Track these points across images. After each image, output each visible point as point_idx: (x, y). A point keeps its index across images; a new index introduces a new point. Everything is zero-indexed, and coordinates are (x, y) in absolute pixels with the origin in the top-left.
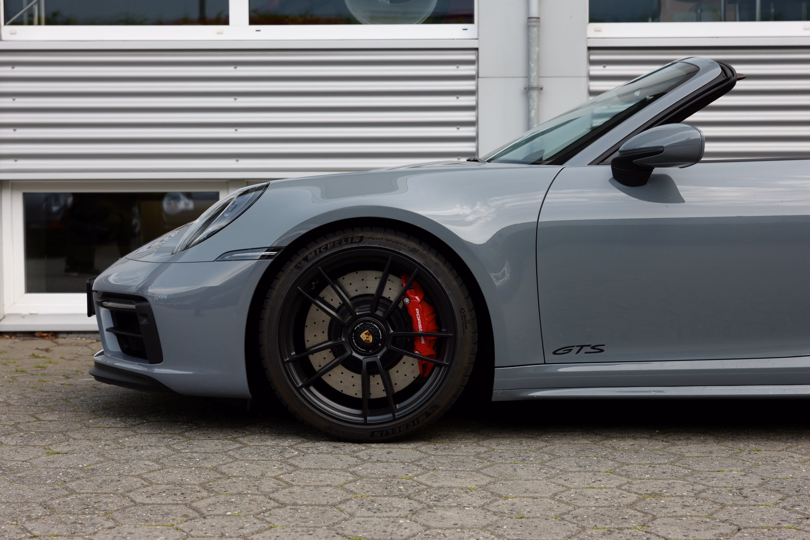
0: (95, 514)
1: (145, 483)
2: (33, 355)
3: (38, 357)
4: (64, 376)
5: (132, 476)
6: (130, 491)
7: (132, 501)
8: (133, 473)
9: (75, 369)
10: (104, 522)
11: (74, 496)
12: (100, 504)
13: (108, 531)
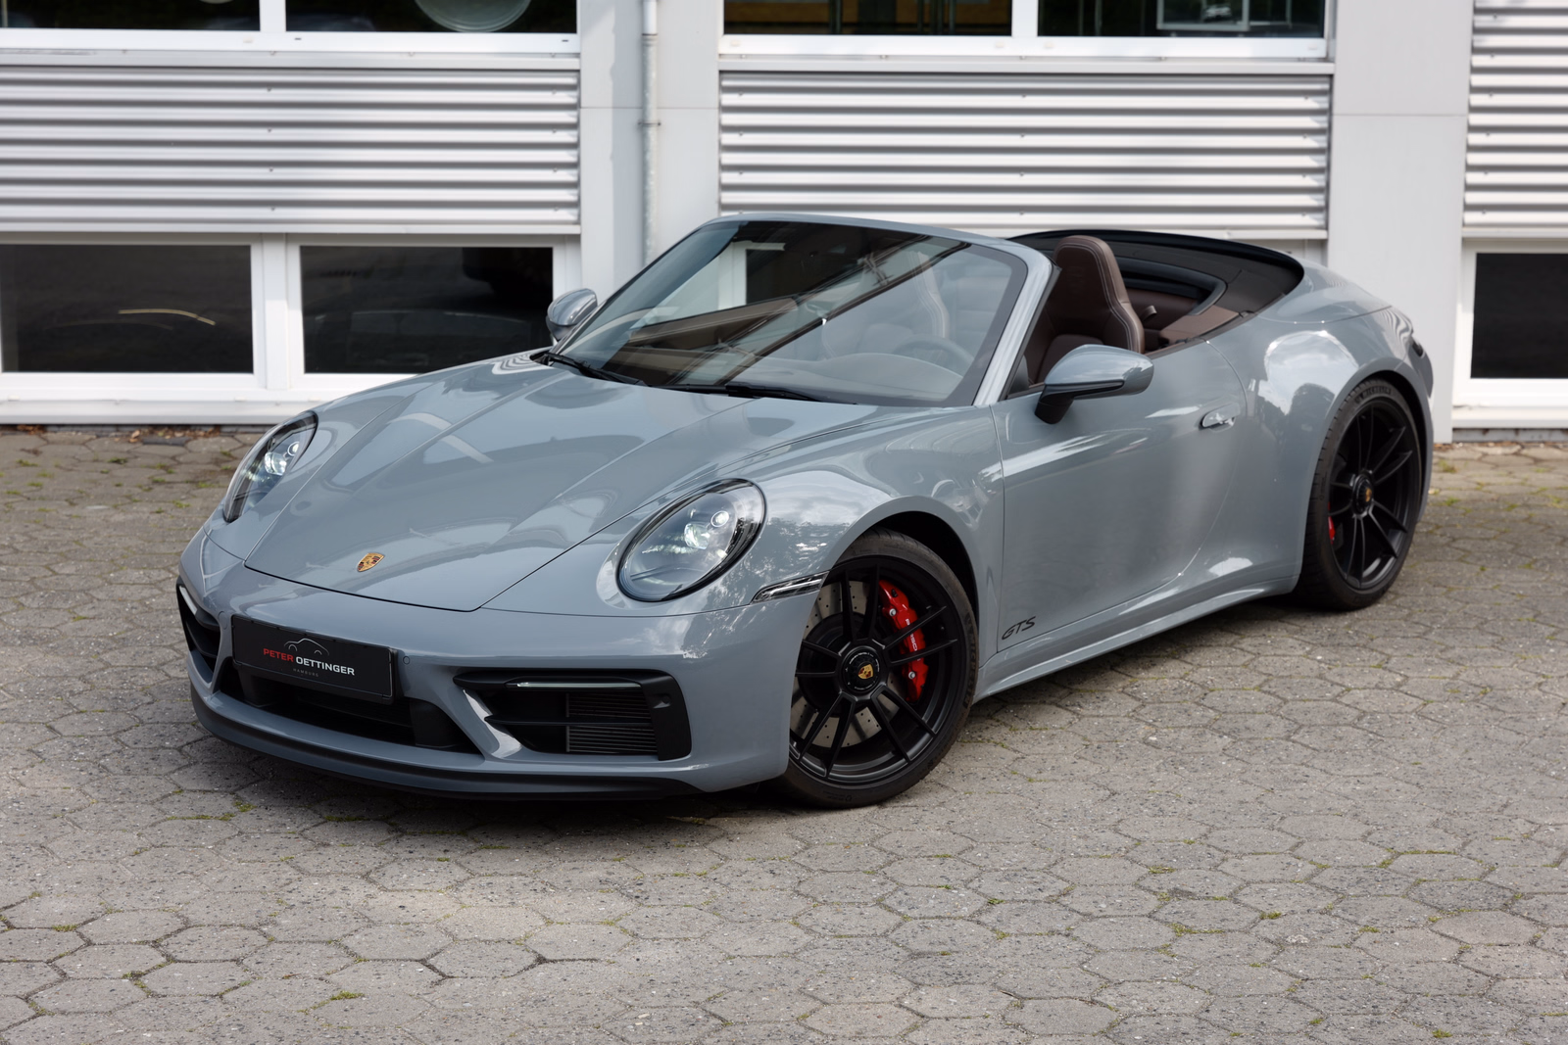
0: (132, 689)
1: (178, 656)
2: (21, 462)
3: (26, 465)
4: (66, 500)
5: (164, 646)
6: (164, 664)
7: (167, 675)
8: (165, 644)
9: (77, 488)
10: (143, 697)
11: (110, 670)
12: (137, 678)
13: (148, 707)
